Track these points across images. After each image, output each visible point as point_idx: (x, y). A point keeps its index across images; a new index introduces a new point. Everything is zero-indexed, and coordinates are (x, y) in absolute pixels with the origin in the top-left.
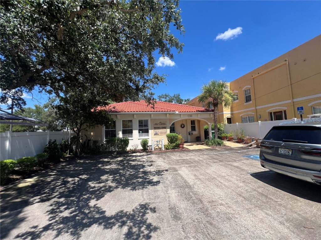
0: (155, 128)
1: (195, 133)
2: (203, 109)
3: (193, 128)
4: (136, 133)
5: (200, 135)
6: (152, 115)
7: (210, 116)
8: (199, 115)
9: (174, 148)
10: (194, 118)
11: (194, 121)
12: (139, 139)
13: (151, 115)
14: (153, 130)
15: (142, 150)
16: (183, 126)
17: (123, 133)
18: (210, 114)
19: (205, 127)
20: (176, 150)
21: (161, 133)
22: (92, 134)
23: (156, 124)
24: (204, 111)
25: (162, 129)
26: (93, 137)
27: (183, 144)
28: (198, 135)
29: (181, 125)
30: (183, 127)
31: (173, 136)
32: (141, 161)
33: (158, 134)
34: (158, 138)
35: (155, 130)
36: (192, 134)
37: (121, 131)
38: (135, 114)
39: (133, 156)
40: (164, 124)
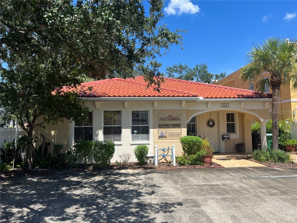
0: (160, 126)
1: (235, 137)
2: (250, 92)
3: (231, 128)
4: (126, 133)
5: (244, 141)
6: (156, 103)
7: (264, 106)
8: (242, 104)
9: (194, 163)
10: (232, 109)
11: (232, 115)
12: (131, 145)
13: (153, 102)
14: (156, 130)
15: (137, 164)
16: (211, 123)
17: (105, 133)
18: (264, 102)
19: (255, 126)
20: (197, 166)
21: (172, 135)
22: (53, 133)
23: (161, 119)
24: (252, 97)
25: (174, 127)
26: (54, 139)
27: (211, 157)
28: (240, 142)
29: (208, 122)
30: (212, 126)
31: (192, 141)
32: (134, 185)
33: (166, 137)
34: (165, 144)
35: (160, 130)
36: (229, 138)
37: (101, 129)
38: (128, 101)
39: (121, 175)
40: (177, 119)
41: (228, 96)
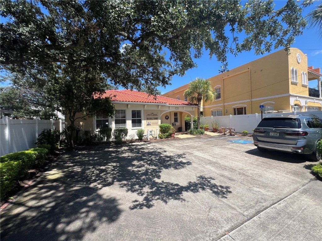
0: (148, 119)
1: (178, 124)
2: (186, 103)
3: (176, 120)
4: (129, 123)
5: (182, 126)
6: (146, 106)
7: (193, 109)
8: (184, 108)
9: (167, 137)
10: (180, 110)
11: (177, 113)
12: (132, 129)
13: (144, 105)
14: (145, 121)
15: (138, 140)
16: (167, 118)
17: (116, 123)
18: (193, 107)
19: (186, 118)
20: (169, 139)
21: (153, 124)
22: (81, 123)
23: (148, 115)
24: (187, 105)
25: (154, 119)
26: (83, 127)
27: (174, 134)
28: (180, 126)
29: (166, 117)
30: (167, 119)
31: (167, 126)
33: (150, 125)
34: (150, 128)
35: (147, 121)
36: (175, 125)
37: (113, 121)
38: (130, 104)
40: (156, 115)
41: (179, 104)
